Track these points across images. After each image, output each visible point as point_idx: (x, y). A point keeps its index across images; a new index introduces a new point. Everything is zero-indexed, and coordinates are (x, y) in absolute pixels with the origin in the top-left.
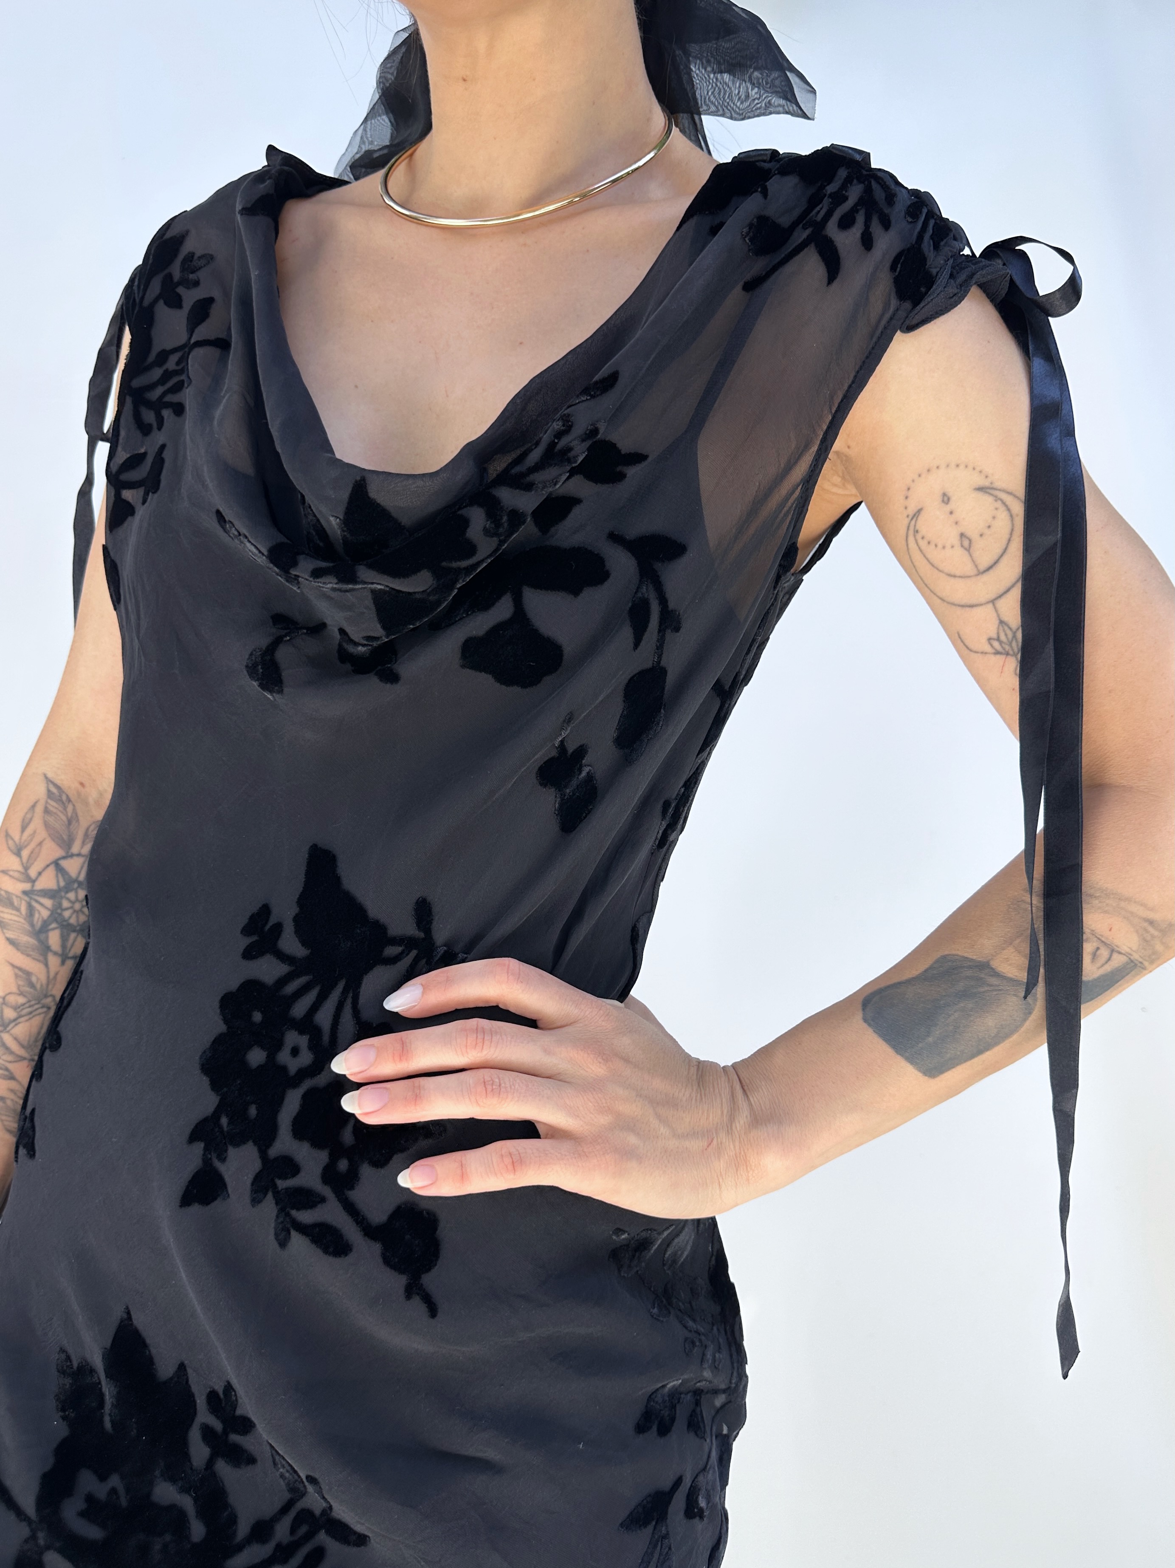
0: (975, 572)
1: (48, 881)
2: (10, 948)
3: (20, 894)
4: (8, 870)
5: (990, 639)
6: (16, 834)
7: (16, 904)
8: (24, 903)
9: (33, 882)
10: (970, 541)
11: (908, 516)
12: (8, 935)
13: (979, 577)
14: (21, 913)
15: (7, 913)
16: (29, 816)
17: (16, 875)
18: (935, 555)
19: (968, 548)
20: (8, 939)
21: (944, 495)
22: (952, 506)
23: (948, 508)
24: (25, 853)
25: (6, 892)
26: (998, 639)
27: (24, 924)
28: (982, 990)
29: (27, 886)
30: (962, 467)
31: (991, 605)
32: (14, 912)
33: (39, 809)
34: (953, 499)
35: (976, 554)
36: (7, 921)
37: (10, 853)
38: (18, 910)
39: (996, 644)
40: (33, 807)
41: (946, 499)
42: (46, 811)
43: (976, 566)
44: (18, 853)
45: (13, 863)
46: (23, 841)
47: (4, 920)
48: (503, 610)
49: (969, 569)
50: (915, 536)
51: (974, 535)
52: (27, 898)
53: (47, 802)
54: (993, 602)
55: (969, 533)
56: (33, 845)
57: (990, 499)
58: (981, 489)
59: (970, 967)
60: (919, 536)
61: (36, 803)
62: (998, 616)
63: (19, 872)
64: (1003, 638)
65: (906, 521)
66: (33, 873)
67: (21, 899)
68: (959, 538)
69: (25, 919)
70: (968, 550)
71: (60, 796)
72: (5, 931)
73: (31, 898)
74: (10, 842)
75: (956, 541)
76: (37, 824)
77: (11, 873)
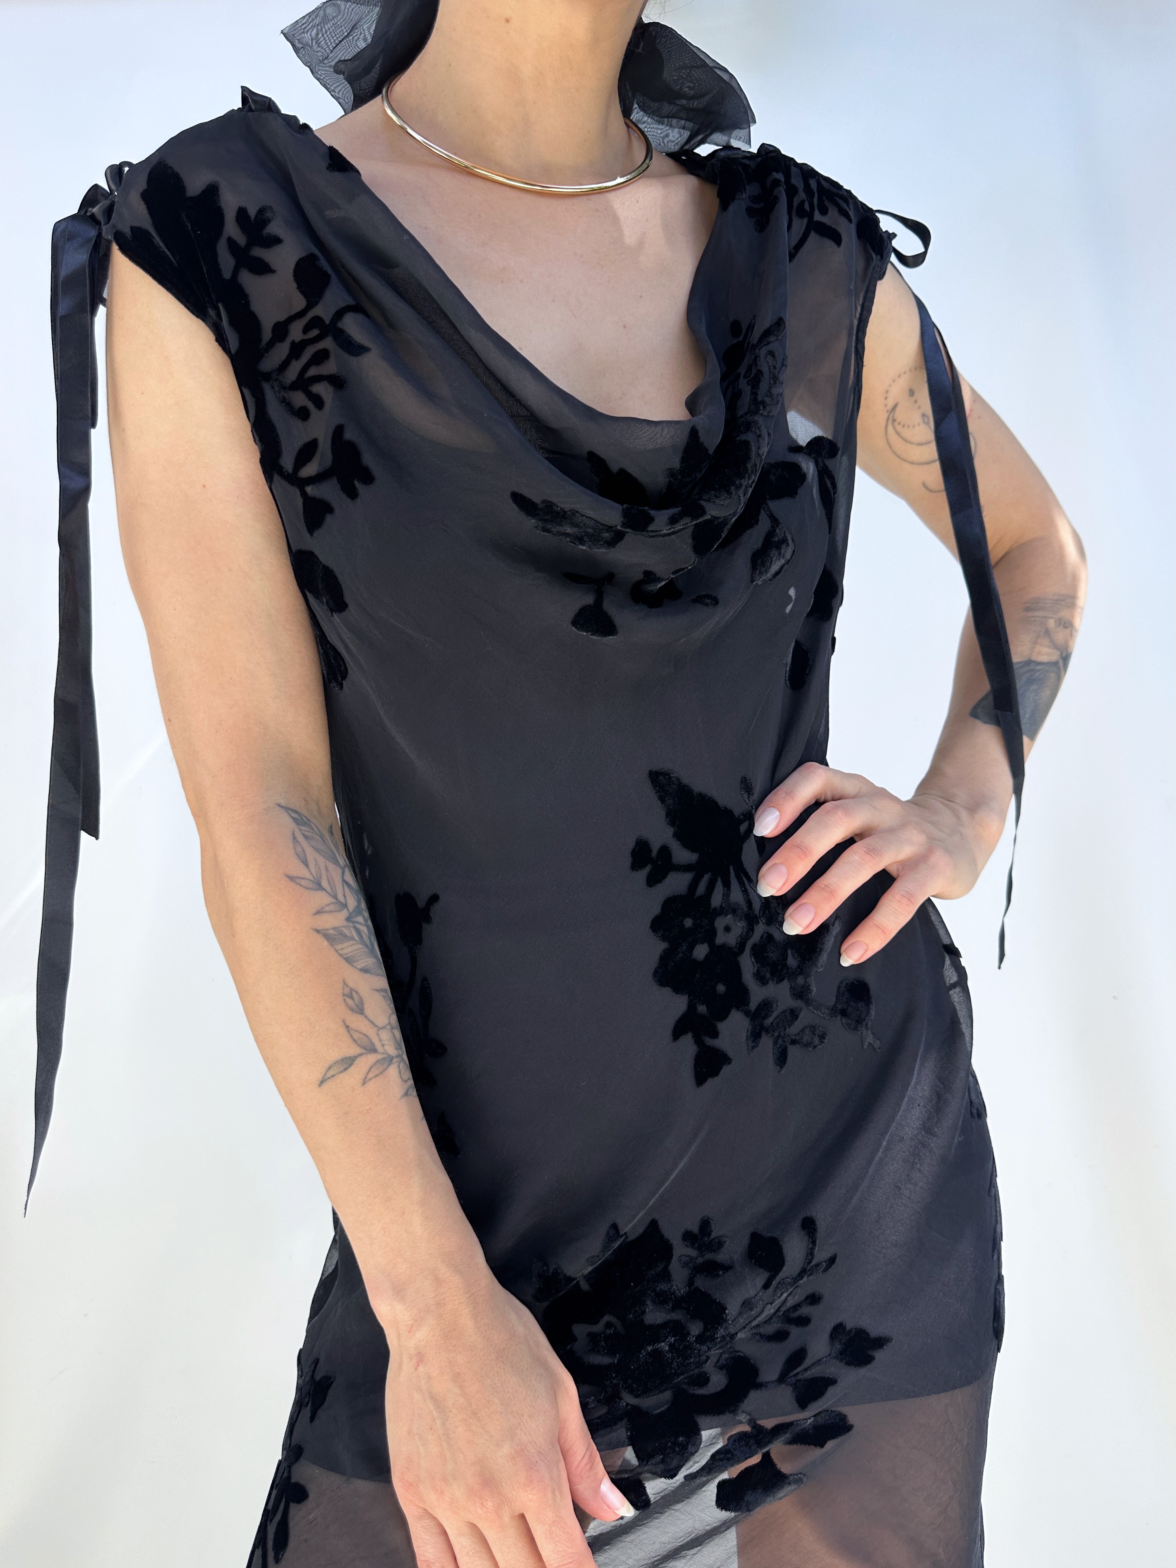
1: (351, 900)
3: (345, 923)
4: (322, 908)
6: (302, 871)
7: (348, 934)
8: (351, 928)
9: (345, 906)
11: (887, 411)
12: (359, 967)
14: (356, 941)
15: (347, 947)
16: (299, 849)
17: (332, 907)
20: (362, 970)
24: (325, 884)
25: (334, 928)
27: (363, 948)
29: (344, 914)
32: (352, 942)
33: (300, 838)
36: (352, 954)
37: (312, 892)
38: (352, 938)
40: (294, 838)
42: (306, 837)
44: (319, 887)
45: (321, 899)
46: (314, 874)
47: (349, 955)
50: (893, 424)
52: (351, 924)
53: (300, 830)
56: (324, 873)
61: (293, 834)
63: (332, 903)
65: (887, 415)
66: (340, 898)
67: (349, 927)
69: (361, 944)
71: (302, 819)
72: (355, 964)
73: (353, 922)
74: (303, 882)
76: (311, 854)
77: (327, 909)
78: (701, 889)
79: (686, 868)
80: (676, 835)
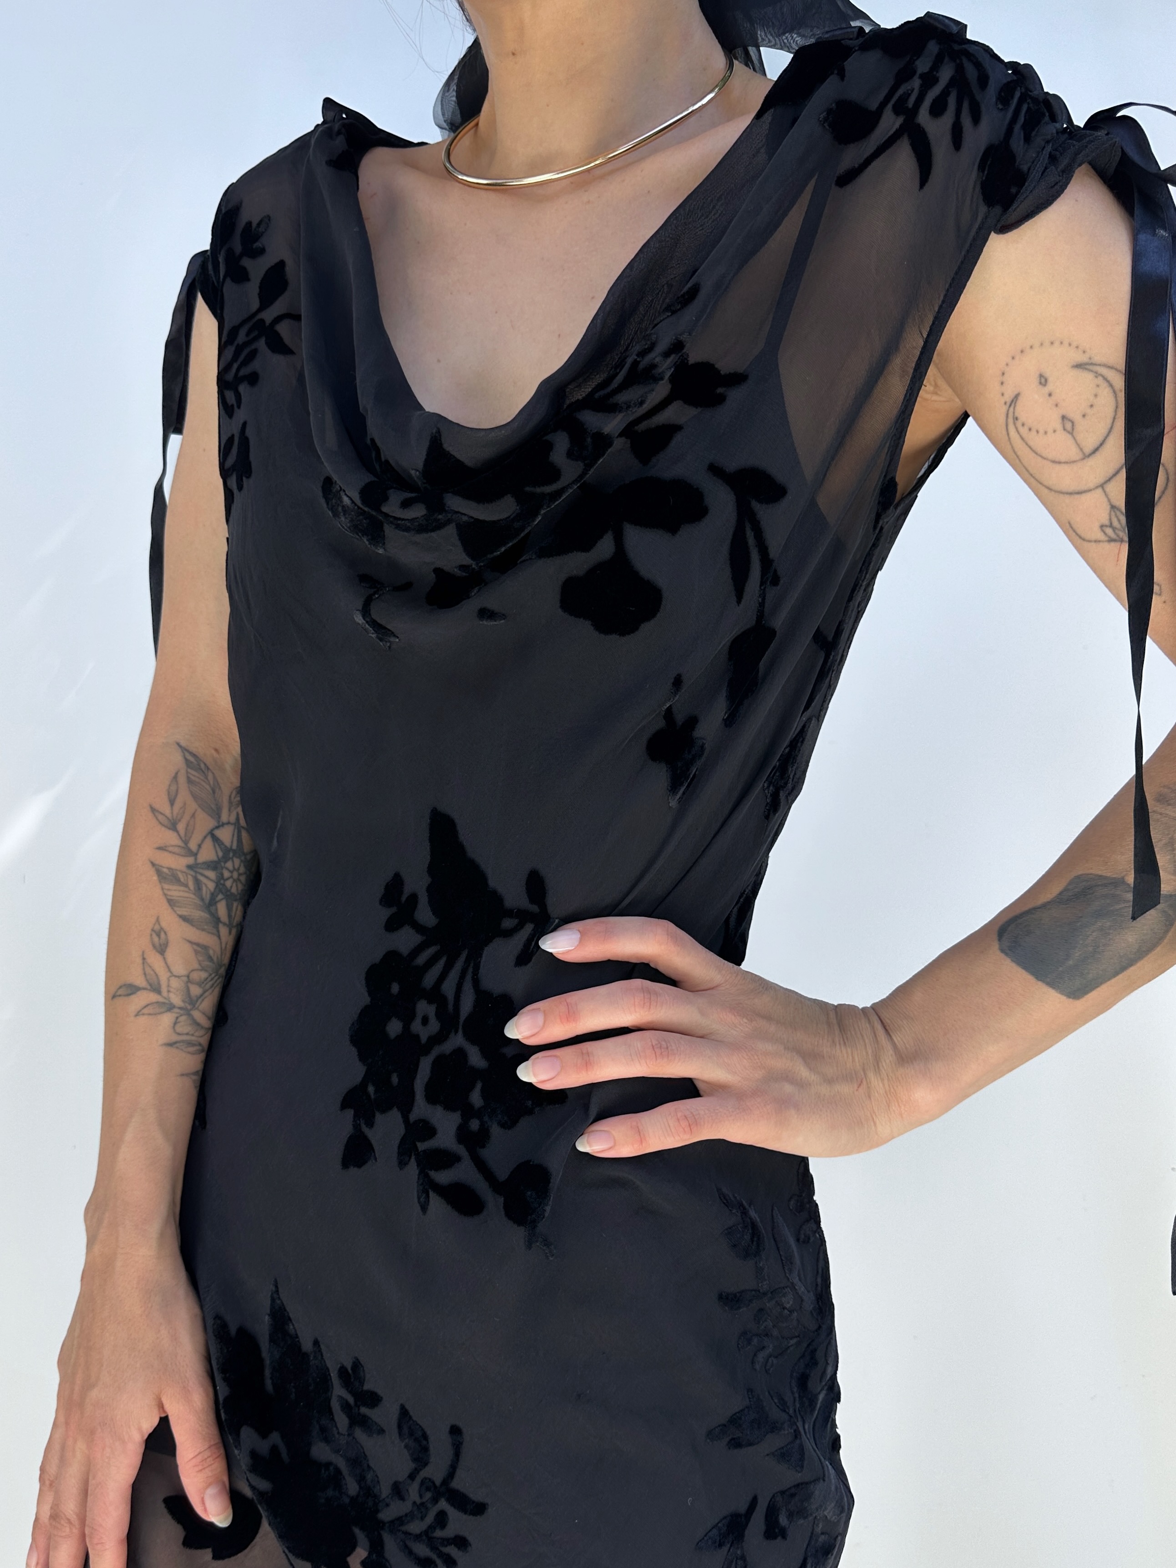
0: (1081, 456)
1: (208, 853)
2: (185, 925)
3: (185, 869)
4: (166, 847)
5: (1102, 526)
6: (164, 807)
7: (182, 880)
8: (190, 877)
9: (195, 855)
10: (1073, 423)
11: (1005, 403)
12: (180, 913)
13: (1085, 461)
14: (190, 889)
15: (175, 890)
16: (174, 788)
17: (176, 850)
18: (1037, 441)
19: (1071, 431)
20: (181, 916)
21: (1041, 376)
22: (1050, 387)
23: (1046, 390)
24: (181, 827)
25: (169, 869)
26: (1111, 526)
27: (193, 899)
28: (1117, 907)
29: (190, 860)
30: (1057, 344)
31: (1100, 490)
32: (182, 888)
33: (182, 779)
34: (1050, 380)
35: (1080, 437)
36: (177, 898)
37: (163, 829)
38: (186, 886)
39: (1109, 531)
40: (175, 777)
41: (1043, 380)
42: (190, 781)
43: (1081, 449)
44: (173, 826)
45: (171, 838)
46: (175, 813)
47: (172, 898)
48: (605, 548)
49: (1073, 453)
50: (1015, 424)
51: (1076, 416)
52: (192, 873)
53: (187, 772)
54: (1102, 486)
55: (1071, 415)
56: (186, 818)
57: (1091, 376)
58: (1079, 366)
59: (1105, 885)
60: (1019, 424)
61: (177, 773)
62: (1109, 500)
63: (179, 846)
64: (1116, 523)
65: (1005, 408)
66: (193, 846)
67: (187, 874)
68: (1060, 420)
69: (194, 894)
70: (1071, 433)
71: (199, 765)
72: (176, 909)
73: (196, 872)
74: (160, 817)
75: (1059, 427)
76: (184, 795)
77: (171, 849)
78: (421, 960)
79: (419, 928)
80: (429, 889)
